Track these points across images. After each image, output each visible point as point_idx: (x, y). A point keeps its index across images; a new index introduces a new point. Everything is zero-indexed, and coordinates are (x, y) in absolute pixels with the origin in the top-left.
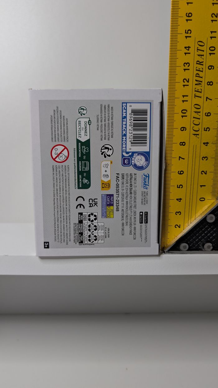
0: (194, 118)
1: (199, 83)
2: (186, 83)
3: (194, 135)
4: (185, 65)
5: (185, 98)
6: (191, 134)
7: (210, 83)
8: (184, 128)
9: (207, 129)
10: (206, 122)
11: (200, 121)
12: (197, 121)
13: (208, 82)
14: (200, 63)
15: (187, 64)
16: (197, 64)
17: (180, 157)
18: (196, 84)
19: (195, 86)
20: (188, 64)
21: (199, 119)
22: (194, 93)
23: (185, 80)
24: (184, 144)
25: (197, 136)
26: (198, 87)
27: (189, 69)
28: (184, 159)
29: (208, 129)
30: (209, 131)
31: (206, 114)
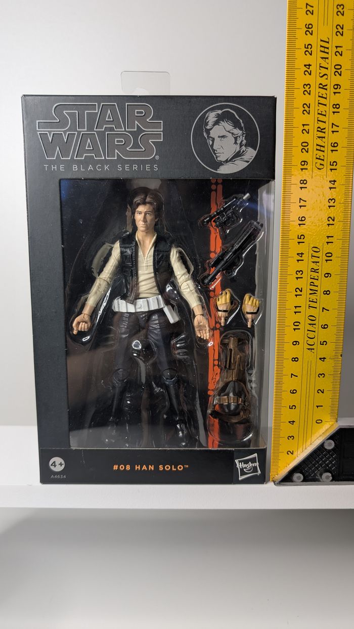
0: (308, 330)
1: (314, 292)
2: (299, 293)
3: (308, 349)
4: (298, 273)
5: (298, 310)
6: (305, 348)
7: (327, 293)
8: (296, 342)
9: (323, 343)
10: (322, 335)
11: (316, 334)
12: (311, 335)
13: (325, 291)
14: (315, 271)
15: (299, 272)
16: (311, 271)
17: (292, 374)
18: (310, 294)
19: (309, 296)
20: (301, 272)
21: (314, 332)
22: (308, 303)
23: (297, 290)
24: (296, 359)
25: (312, 350)
26: (313, 297)
27: (302, 278)
28: (297, 376)
29: (325, 343)
30: (326, 344)
31: (323, 327)
